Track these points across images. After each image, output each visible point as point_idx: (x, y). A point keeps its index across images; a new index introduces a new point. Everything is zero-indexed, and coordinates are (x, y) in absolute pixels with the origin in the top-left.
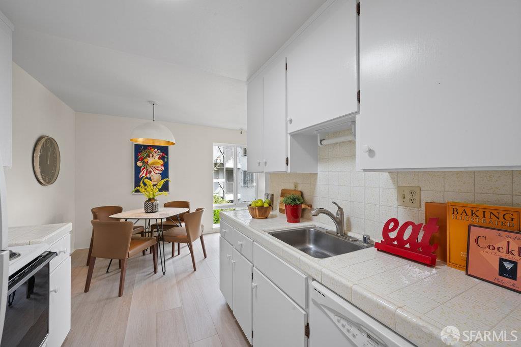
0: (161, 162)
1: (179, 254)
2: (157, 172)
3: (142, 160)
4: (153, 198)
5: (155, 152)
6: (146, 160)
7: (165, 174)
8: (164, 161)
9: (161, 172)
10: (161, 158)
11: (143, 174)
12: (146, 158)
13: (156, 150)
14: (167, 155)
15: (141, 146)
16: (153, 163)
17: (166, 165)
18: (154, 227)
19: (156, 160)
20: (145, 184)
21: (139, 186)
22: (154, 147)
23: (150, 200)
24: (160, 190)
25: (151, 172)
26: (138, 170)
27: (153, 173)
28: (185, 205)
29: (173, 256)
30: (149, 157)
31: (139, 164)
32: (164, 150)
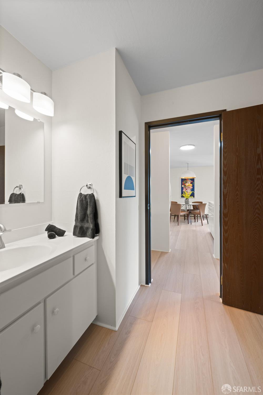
0: (191, 185)
1: (197, 222)
2: (190, 189)
3: (184, 184)
4: (188, 199)
5: (189, 181)
6: (185, 184)
7: (193, 190)
8: (192, 184)
9: (191, 189)
10: (192, 183)
11: (184, 190)
12: (185, 183)
13: (189, 180)
14: (194, 182)
15: (183, 179)
16: (188, 186)
17: (193, 186)
18: (188, 210)
19: (189, 184)
20: (185, 193)
21: (183, 194)
22: (189, 179)
23: (187, 199)
24: (191, 196)
25: (187, 189)
26: (182, 188)
27: (188, 190)
28: (201, 203)
29: (195, 222)
30: (186, 183)
31: (183, 186)
32: (193, 180)
